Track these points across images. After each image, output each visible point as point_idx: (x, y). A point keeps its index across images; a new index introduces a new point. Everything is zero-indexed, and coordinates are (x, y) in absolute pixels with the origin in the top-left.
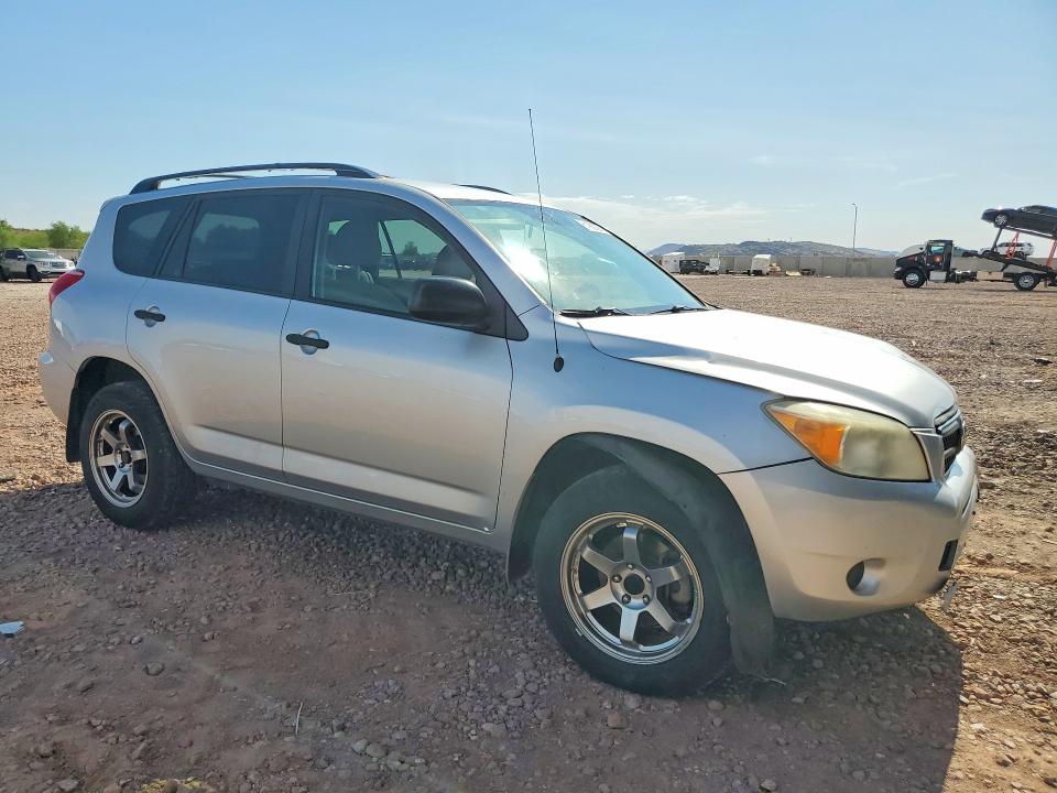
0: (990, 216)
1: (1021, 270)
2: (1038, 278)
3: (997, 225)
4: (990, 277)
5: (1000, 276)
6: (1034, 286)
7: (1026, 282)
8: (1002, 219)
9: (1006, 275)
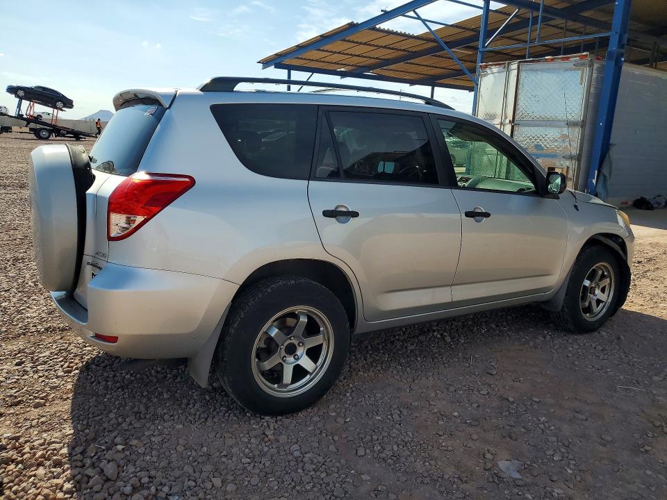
0: (12, 90)
1: (39, 126)
2: (50, 132)
3: (17, 96)
4: (21, 130)
5: (27, 130)
6: (49, 136)
7: (44, 134)
8: (21, 93)
9: (31, 129)
